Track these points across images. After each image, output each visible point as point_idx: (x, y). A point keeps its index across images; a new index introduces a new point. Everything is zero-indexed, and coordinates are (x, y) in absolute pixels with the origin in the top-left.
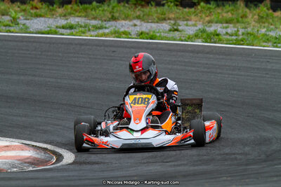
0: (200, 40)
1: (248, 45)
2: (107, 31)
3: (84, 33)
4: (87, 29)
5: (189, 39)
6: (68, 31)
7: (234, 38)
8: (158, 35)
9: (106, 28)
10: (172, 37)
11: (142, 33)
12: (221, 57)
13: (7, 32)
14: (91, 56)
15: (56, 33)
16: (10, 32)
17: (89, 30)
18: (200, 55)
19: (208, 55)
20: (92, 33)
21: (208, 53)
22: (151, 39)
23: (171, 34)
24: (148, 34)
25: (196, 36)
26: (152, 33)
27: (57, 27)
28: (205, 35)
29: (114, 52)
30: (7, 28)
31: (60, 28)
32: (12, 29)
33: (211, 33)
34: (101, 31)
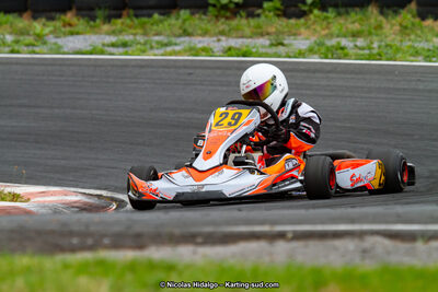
0: (316, 56)
1: (388, 60)
2: (177, 48)
3: (144, 52)
4: (148, 46)
5: (301, 54)
6: (121, 50)
7: (367, 52)
8: (254, 50)
9: (176, 44)
10: (276, 53)
11: (230, 49)
12: (349, 76)
13: (30, 53)
14: (158, 81)
15: (102, 53)
16: (34, 53)
17: (152, 48)
18: (317, 75)
19: (330, 75)
20: (156, 52)
21: (329, 72)
22: (244, 56)
23: (274, 49)
24: (239, 49)
25: (311, 51)
26: (245, 49)
27: (104, 45)
28: (323, 50)
29: (190, 74)
30: (30, 49)
31: (108, 46)
32: (37, 49)
33: (333, 46)
34: (169, 49)
